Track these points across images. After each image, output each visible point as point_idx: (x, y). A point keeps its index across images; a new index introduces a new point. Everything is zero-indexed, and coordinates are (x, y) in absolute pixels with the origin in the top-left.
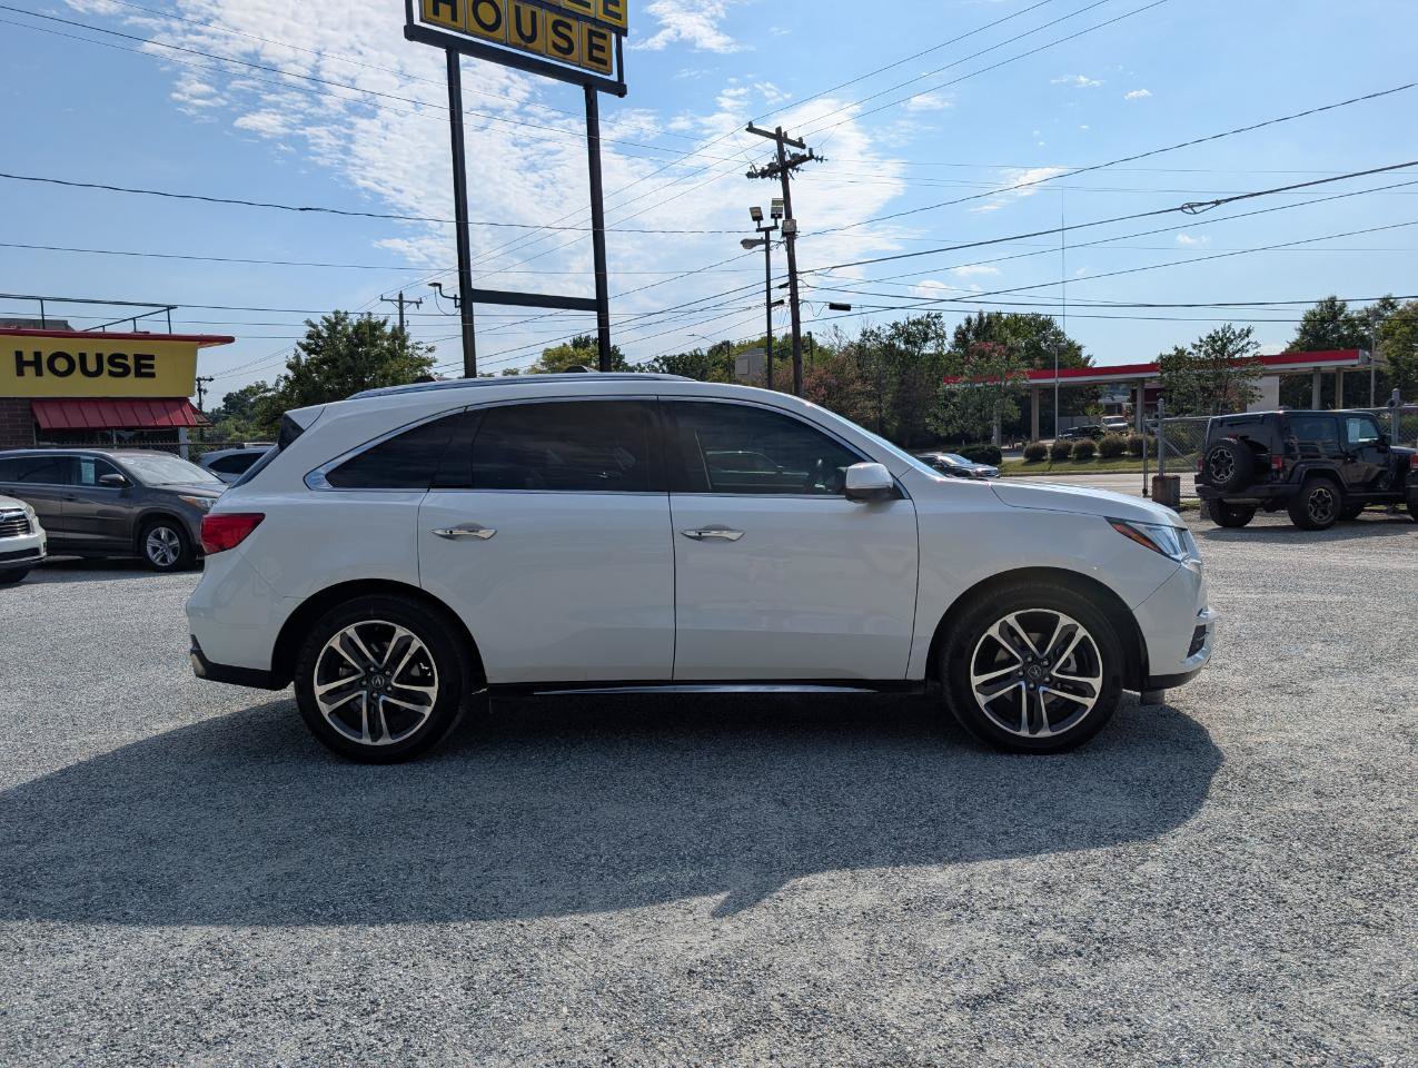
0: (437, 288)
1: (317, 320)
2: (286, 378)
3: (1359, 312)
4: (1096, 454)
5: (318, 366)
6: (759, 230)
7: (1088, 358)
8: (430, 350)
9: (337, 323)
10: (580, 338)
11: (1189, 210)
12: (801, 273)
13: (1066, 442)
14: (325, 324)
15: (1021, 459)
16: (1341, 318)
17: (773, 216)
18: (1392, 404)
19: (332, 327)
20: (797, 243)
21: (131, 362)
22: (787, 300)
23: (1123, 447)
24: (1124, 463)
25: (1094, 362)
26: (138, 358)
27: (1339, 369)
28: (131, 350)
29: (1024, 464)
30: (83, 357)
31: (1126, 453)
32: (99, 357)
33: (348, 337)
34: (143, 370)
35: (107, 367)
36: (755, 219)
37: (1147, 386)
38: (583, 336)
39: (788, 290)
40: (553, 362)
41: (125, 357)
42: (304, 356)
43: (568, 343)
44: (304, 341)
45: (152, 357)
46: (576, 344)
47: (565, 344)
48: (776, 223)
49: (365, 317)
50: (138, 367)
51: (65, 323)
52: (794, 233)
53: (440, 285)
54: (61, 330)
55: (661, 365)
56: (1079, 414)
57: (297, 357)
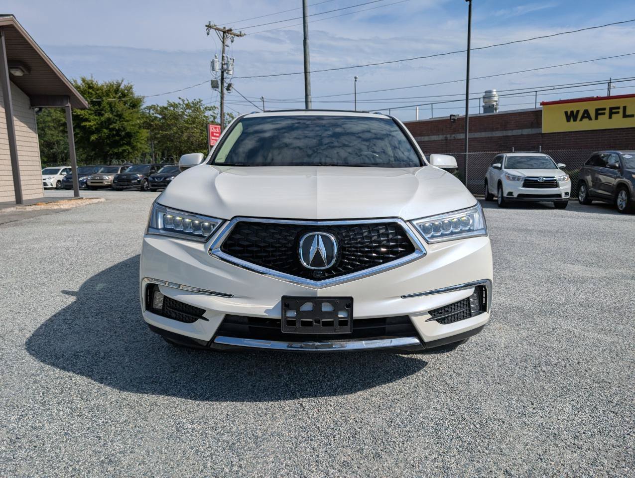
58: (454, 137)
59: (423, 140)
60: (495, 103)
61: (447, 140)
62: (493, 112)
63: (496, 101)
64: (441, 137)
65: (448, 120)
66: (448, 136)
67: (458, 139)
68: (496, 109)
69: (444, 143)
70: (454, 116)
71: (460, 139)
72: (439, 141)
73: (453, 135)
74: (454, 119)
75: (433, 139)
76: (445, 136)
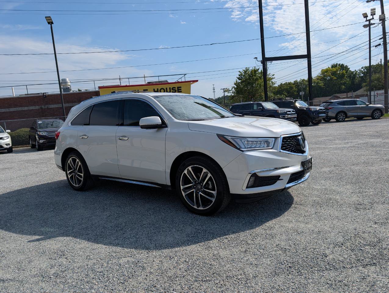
0: (256, 59)
1: (241, 70)
2: (234, 87)
5: (241, 82)
6: (366, 21)
8: (273, 75)
9: (246, 71)
10: (334, 64)
12: (388, 33)
14: (243, 72)
17: (371, 15)
19: (245, 72)
20: (386, 23)
21: (176, 89)
22: (382, 43)
26: (178, 88)
28: (176, 86)
30: (167, 88)
32: (170, 88)
33: (248, 74)
34: (179, 91)
35: (171, 90)
36: (364, 17)
38: (335, 64)
39: (382, 40)
40: (324, 73)
41: (175, 88)
42: (238, 80)
43: (330, 67)
44: (238, 77)
45: (181, 87)
46: (332, 67)
47: (329, 67)
48: (373, 17)
49: (254, 68)
50: (178, 90)
51: (167, 81)
52: (384, 19)
53: (257, 58)
54: (166, 83)
55: (364, 69)
57: (237, 81)
58: (47, 107)
59: (23, 110)
60: (69, 86)
61: (42, 109)
62: (70, 92)
63: (70, 85)
64: (37, 107)
65: (42, 96)
66: (43, 106)
67: (50, 108)
68: (71, 90)
69: (41, 111)
70: (45, 93)
71: (51, 108)
72: (36, 109)
73: (46, 106)
74: (45, 96)
75: (32, 109)
76: (40, 106)
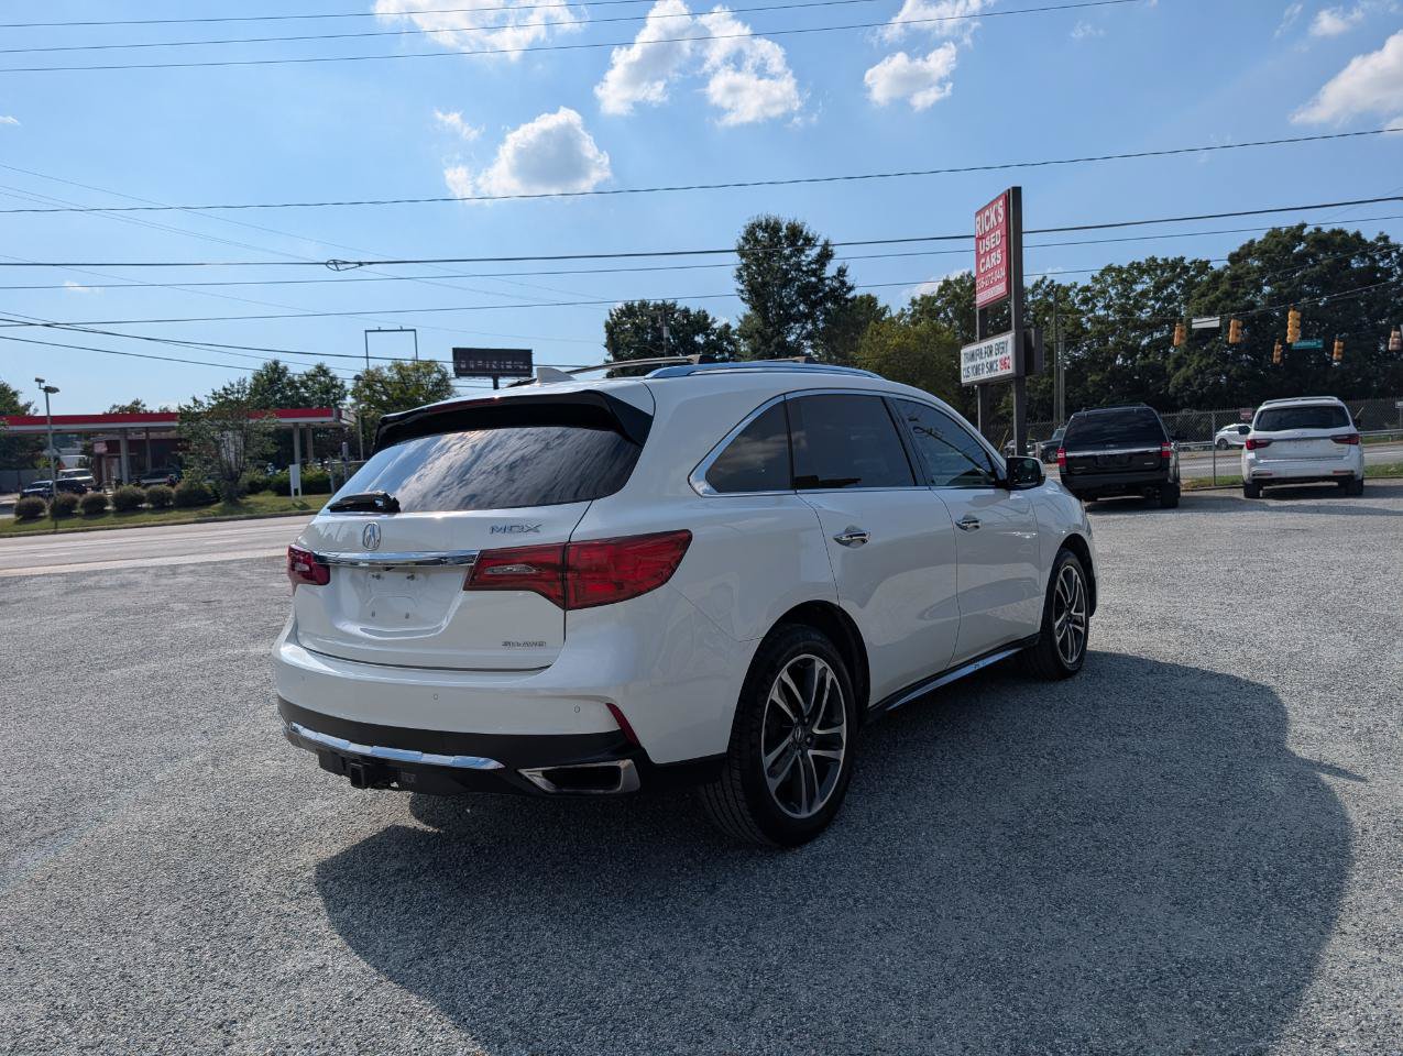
3: (300, 376)
4: (109, 508)
7: (28, 406)
11: (334, 267)
13: (32, 499)
15: (11, 516)
16: (285, 380)
18: (344, 459)
23: (142, 500)
24: (146, 516)
25: (36, 410)
27: (308, 425)
29: (17, 522)
31: (144, 505)
37: (133, 436)
56: (27, 468)
